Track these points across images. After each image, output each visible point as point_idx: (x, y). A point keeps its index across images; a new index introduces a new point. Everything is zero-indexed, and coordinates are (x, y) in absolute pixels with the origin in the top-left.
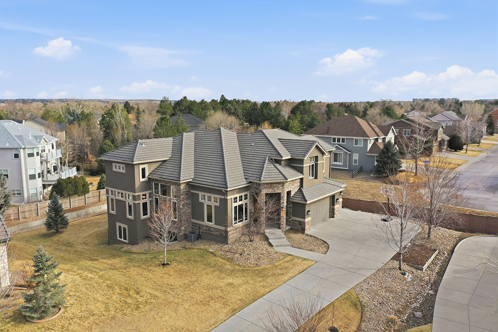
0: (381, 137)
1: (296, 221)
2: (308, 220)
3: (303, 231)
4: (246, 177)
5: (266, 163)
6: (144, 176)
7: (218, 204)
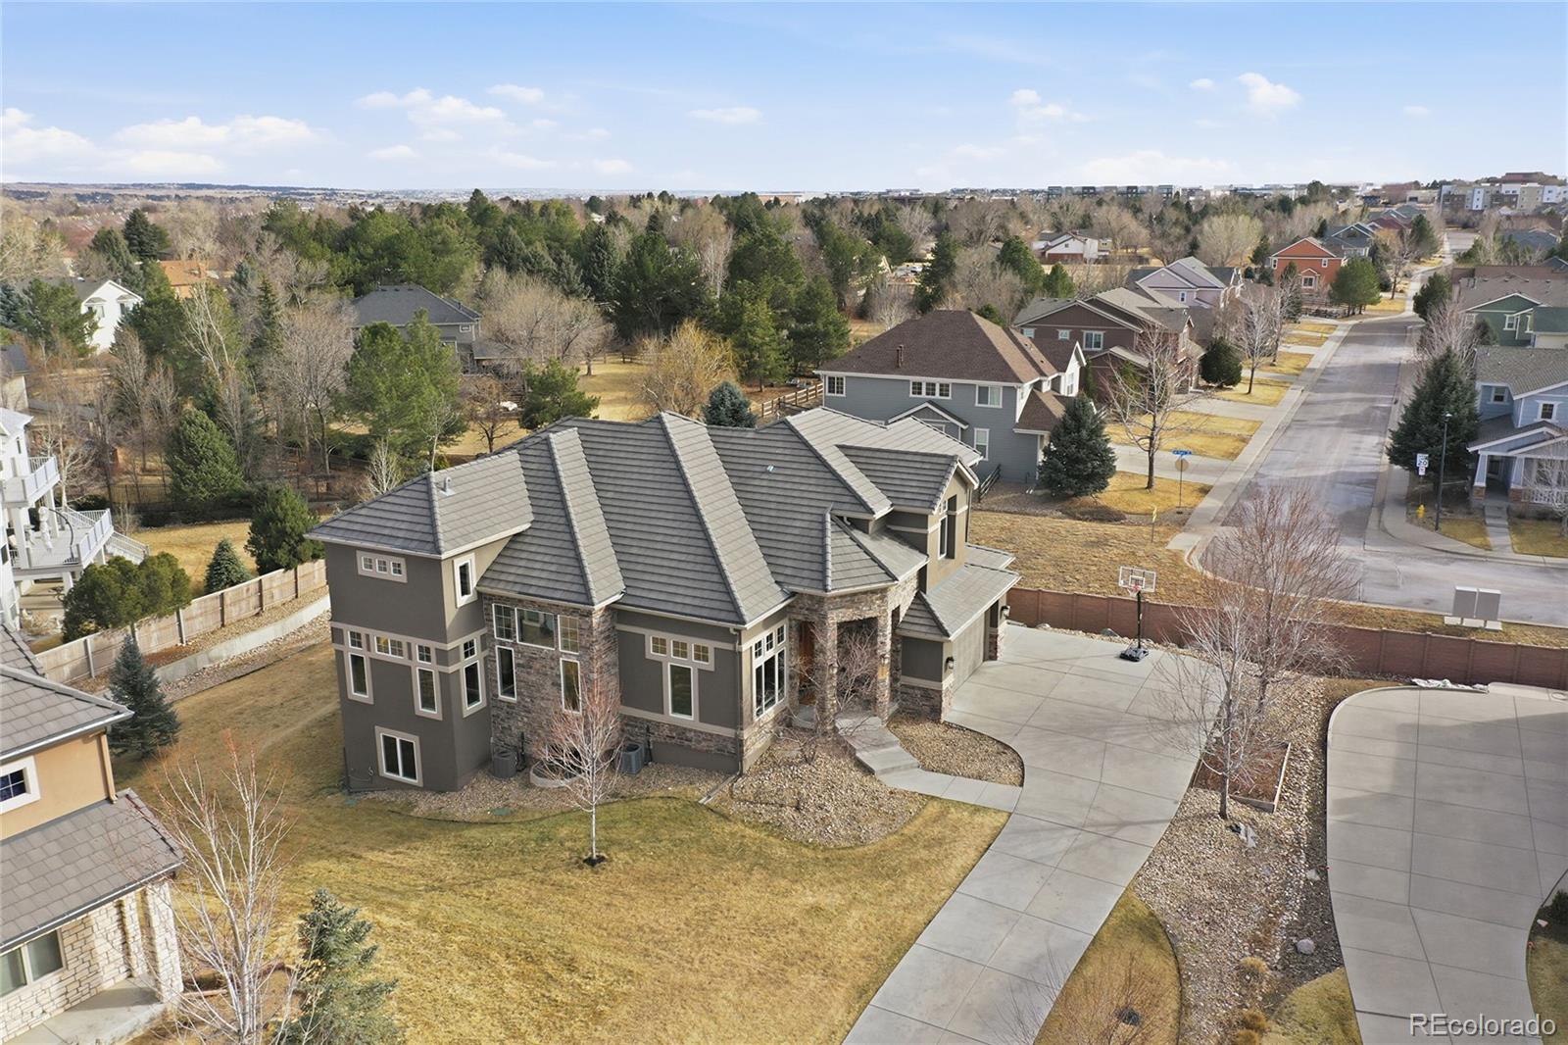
0: (1050, 378)
1: (913, 688)
2: (948, 682)
3: (934, 714)
4: (781, 579)
5: (829, 533)
6: (465, 591)
7: (709, 665)
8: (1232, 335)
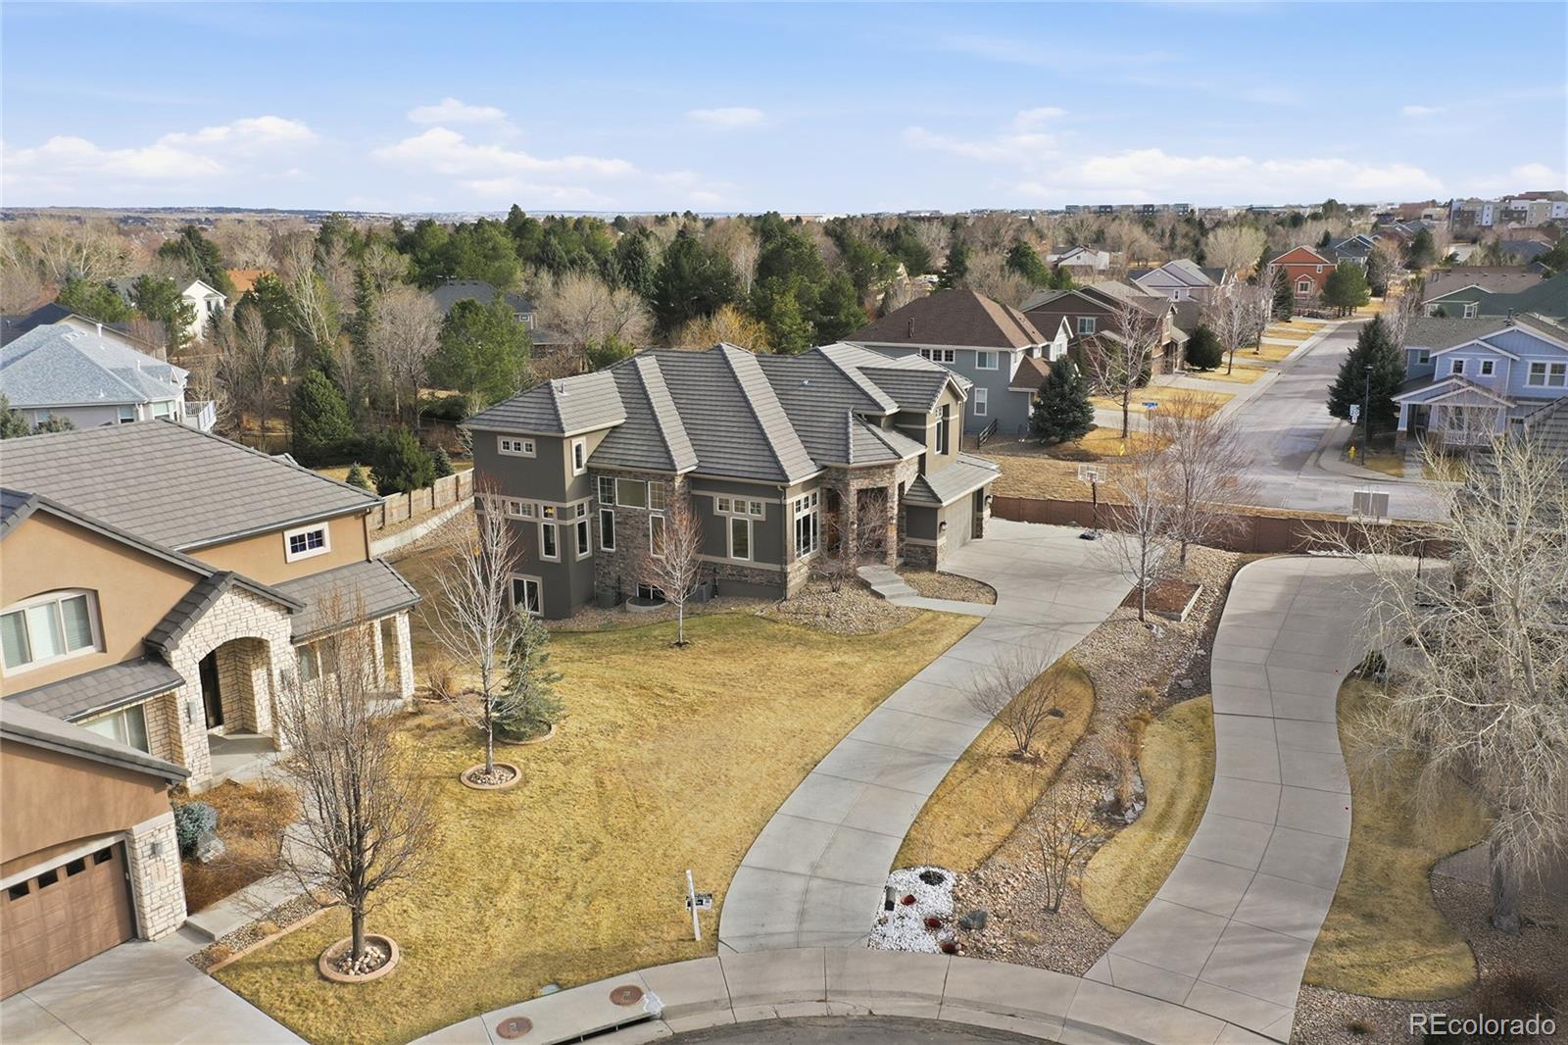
0: (1040, 346)
1: (915, 546)
2: (941, 542)
3: (931, 565)
4: (814, 457)
5: (851, 425)
6: (579, 466)
7: (761, 517)
8: (1218, 327)
